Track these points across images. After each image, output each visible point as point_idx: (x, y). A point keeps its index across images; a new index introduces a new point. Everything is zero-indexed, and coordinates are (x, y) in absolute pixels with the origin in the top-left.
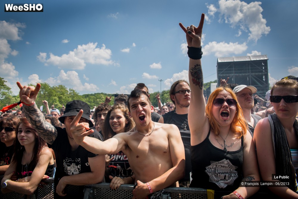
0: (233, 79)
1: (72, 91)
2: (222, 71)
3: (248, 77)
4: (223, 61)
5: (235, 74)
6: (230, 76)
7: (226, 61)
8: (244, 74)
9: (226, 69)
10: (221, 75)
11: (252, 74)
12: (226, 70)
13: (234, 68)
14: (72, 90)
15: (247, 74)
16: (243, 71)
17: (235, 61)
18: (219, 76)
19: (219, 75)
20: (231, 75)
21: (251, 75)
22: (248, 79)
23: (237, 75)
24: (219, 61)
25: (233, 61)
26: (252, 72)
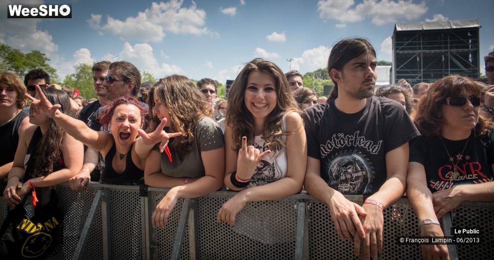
0: (418, 59)
1: (148, 76)
2: (402, 45)
3: (443, 56)
4: (405, 29)
5: (424, 51)
6: (415, 54)
7: (409, 29)
8: (438, 51)
9: (409, 42)
10: (401, 52)
11: (451, 50)
12: (408, 44)
13: (423, 40)
14: (147, 74)
15: (443, 51)
16: (436, 46)
17: (425, 29)
18: (397, 53)
19: (398, 51)
20: (416, 51)
21: (451, 52)
22: (443, 58)
23: (427, 51)
24: (399, 29)
25: (421, 29)
26: (452, 48)
